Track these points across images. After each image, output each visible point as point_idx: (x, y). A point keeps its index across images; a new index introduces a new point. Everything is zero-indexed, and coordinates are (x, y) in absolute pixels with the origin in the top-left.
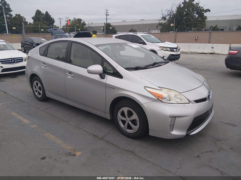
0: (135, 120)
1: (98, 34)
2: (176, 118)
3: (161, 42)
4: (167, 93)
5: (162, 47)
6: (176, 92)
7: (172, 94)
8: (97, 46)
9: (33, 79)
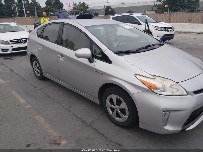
0: (124, 109)
1: (99, 15)
2: (171, 112)
3: (156, 22)
4: (161, 83)
5: (157, 27)
6: (173, 81)
7: (167, 84)
8: (87, 28)
9: (33, 59)
